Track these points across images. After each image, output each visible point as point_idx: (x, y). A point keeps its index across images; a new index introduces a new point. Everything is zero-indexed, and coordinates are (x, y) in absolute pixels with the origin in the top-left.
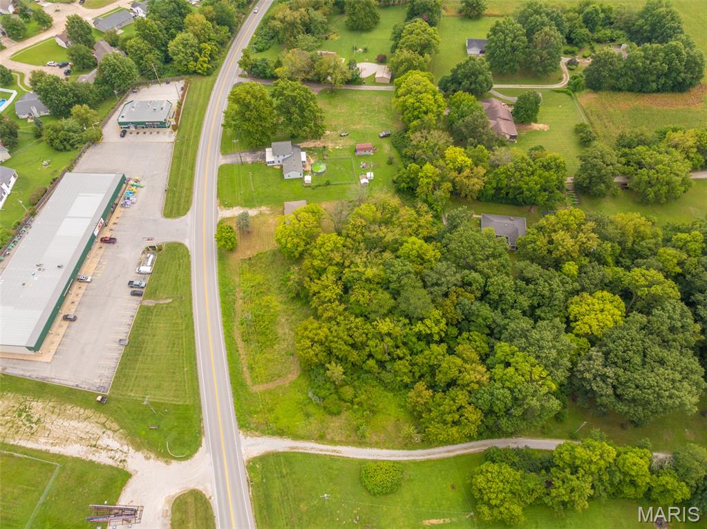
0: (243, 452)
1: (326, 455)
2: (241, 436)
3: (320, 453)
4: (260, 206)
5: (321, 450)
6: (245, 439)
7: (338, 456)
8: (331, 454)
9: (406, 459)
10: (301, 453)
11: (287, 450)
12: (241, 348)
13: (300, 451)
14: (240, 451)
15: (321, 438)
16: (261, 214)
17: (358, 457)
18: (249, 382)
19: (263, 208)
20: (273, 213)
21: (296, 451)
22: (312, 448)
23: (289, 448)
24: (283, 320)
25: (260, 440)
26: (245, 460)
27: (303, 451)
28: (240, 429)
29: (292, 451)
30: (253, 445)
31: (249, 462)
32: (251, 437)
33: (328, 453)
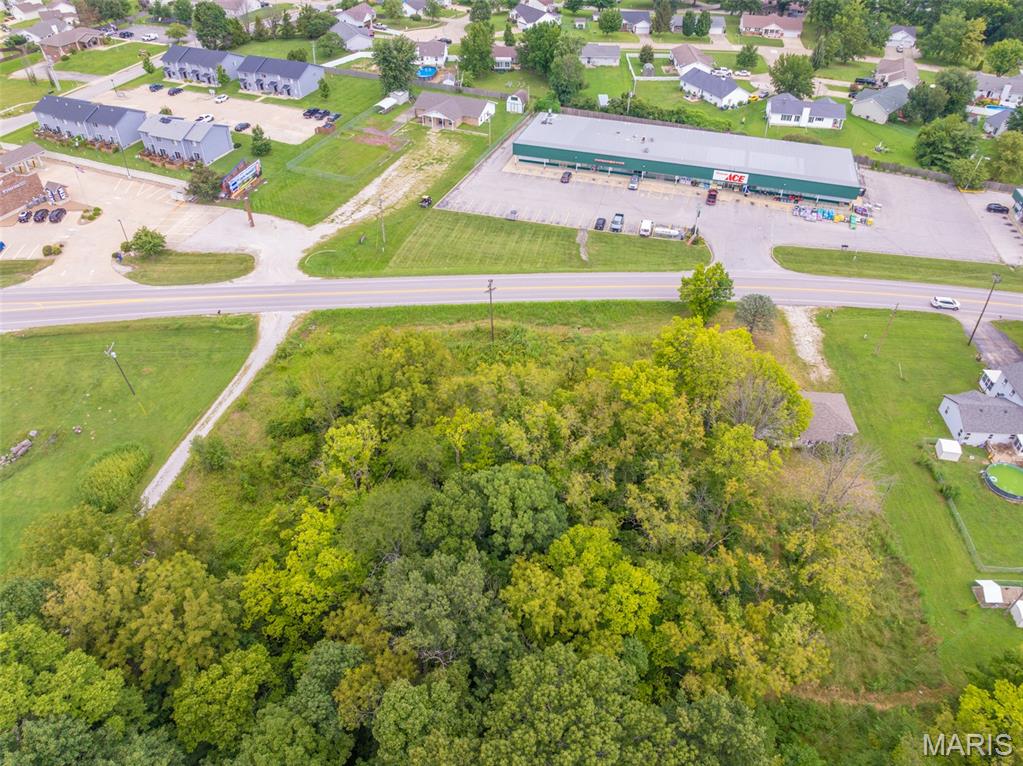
0: (275, 313)
1: (209, 408)
6: (294, 316)
8: (206, 416)
11: (249, 362)
21: (241, 372)
22: (231, 392)
23: (250, 365)
26: (261, 314)
27: (235, 380)
28: (314, 312)
30: (279, 323)
31: (256, 317)
32: (293, 322)
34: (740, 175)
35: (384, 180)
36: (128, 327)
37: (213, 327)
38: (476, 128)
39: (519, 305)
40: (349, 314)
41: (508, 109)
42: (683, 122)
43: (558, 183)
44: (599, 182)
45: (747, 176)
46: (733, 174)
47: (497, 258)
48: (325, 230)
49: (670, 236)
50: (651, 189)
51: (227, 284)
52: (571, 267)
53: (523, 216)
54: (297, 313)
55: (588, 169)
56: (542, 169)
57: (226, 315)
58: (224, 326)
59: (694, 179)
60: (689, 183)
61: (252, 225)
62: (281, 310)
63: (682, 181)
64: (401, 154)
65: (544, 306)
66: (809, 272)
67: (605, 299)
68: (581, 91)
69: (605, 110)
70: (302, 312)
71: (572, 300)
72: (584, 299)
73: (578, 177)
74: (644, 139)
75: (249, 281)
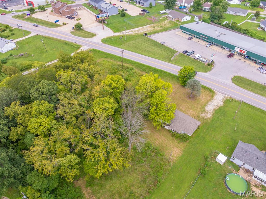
34: (244, 50)
35: (142, 28)
36: (59, 40)
37: (72, 45)
38: (180, 22)
39: (138, 63)
40: (99, 52)
41: (195, 20)
42: (246, 34)
43: (187, 39)
44: (199, 43)
45: (246, 51)
46: (242, 50)
47: (148, 52)
48: (117, 34)
49: (203, 61)
50: (213, 48)
51: (85, 39)
52: (165, 60)
53: (166, 45)
54: (89, 48)
55: (200, 38)
56: (186, 35)
57: (77, 44)
58: (74, 46)
59: (230, 49)
60: (228, 50)
61: (103, 29)
62: (87, 46)
63: (226, 49)
64: (154, 23)
65: (144, 66)
66: (241, 87)
67: (162, 69)
68: (221, 20)
69: (223, 25)
70: (91, 48)
71: (152, 66)
72: (156, 67)
73: (195, 40)
74: (222, 33)
75: (89, 39)
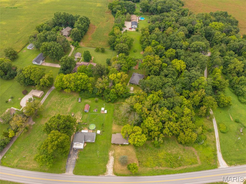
0: (225, 167)
2: (220, 167)
3: (219, 143)
4: (109, 155)
5: (218, 143)
6: (221, 166)
7: (219, 139)
9: (215, 121)
10: (221, 149)
11: (221, 153)
12: (183, 167)
13: (220, 149)
14: (225, 168)
15: (214, 142)
16: (113, 155)
17: (218, 133)
18: (197, 165)
19: (110, 154)
20: (114, 150)
21: (220, 150)
22: (218, 145)
24: (169, 151)
25: (220, 161)
26: (228, 166)
27: (220, 148)
28: (217, 168)
29: (220, 151)
30: (222, 164)
31: (228, 165)
32: (219, 164)
33: (219, 141)
